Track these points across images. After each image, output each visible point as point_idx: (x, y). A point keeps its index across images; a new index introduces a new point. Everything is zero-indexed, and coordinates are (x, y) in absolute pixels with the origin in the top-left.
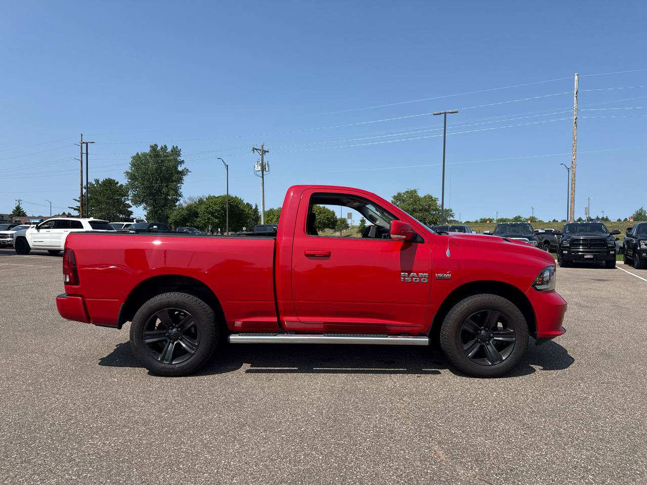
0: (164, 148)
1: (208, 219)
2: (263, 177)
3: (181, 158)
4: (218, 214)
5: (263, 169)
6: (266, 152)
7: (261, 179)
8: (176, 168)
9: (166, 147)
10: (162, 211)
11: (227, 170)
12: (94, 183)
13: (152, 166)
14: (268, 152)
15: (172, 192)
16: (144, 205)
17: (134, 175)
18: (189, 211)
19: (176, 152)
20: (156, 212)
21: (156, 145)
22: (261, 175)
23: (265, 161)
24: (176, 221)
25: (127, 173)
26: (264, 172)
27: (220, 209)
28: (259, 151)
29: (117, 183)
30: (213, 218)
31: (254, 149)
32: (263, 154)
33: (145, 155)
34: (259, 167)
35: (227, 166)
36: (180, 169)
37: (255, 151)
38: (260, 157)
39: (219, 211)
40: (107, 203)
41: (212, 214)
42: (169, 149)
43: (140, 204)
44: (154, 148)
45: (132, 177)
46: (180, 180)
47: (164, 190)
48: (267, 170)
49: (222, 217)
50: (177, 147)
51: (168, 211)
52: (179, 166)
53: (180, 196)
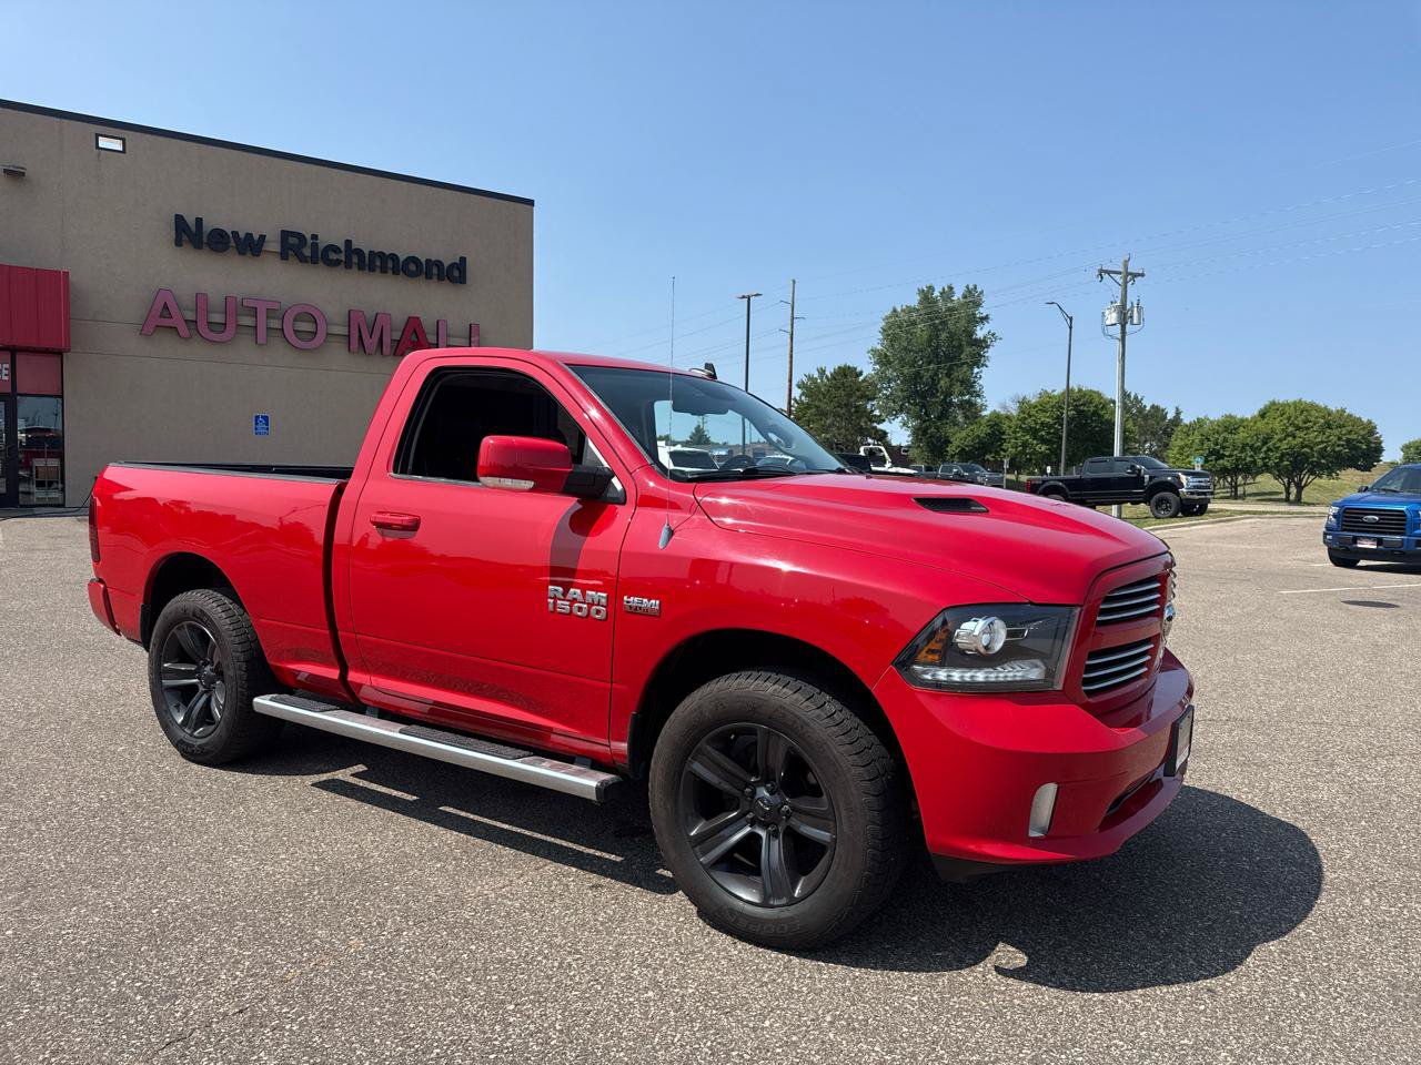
0: (948, 293)
1: (1025, 445)
2: (1123, 340)
3: (982, 312)
4: (1048, 433)
5: (1124, 318)
6: (1135, 275)
7: (1118, 344)
8: (970, 334)
9: (951, 288)
10: (938, 429)
11: (1071, 328)
12: (816, 375)
13: (922, 331)
14: (1143, 275)
15: (957, 388)
16: (903, 416)
17: (886, 356)
18: (992, 427)
19: (973, 298)
20: (925, 432)
21: (931, 288)
22: (1119, 336)
23: (1131, 298)
24: (963, 449)
25: (874, 351)
26: (1128, 326)
27: (1052, 422)
28: (1117, 277)
29: (861, 373)
30: (1035, 442)
31: (1102, 273)
32: (1126, 282)
33: (909, 310)
34: (1114, 315)
35: (1071, 319)
36: (980, 333)
37: (1106, 276)
38: (1118, 291)
39: (1050, 426)
40: (836, 415)
41: (1034, 432)
42: (958, 295)
43: (896, 416)
44: (926, 295)
45: (883, 359)
46: (977, 360)
47: (942, 383)
48: (1135, 322)
49: (1053, 440)
50: (975, 287)
51: (950, 430)
52: (978, 328)
53: (979, 396)
